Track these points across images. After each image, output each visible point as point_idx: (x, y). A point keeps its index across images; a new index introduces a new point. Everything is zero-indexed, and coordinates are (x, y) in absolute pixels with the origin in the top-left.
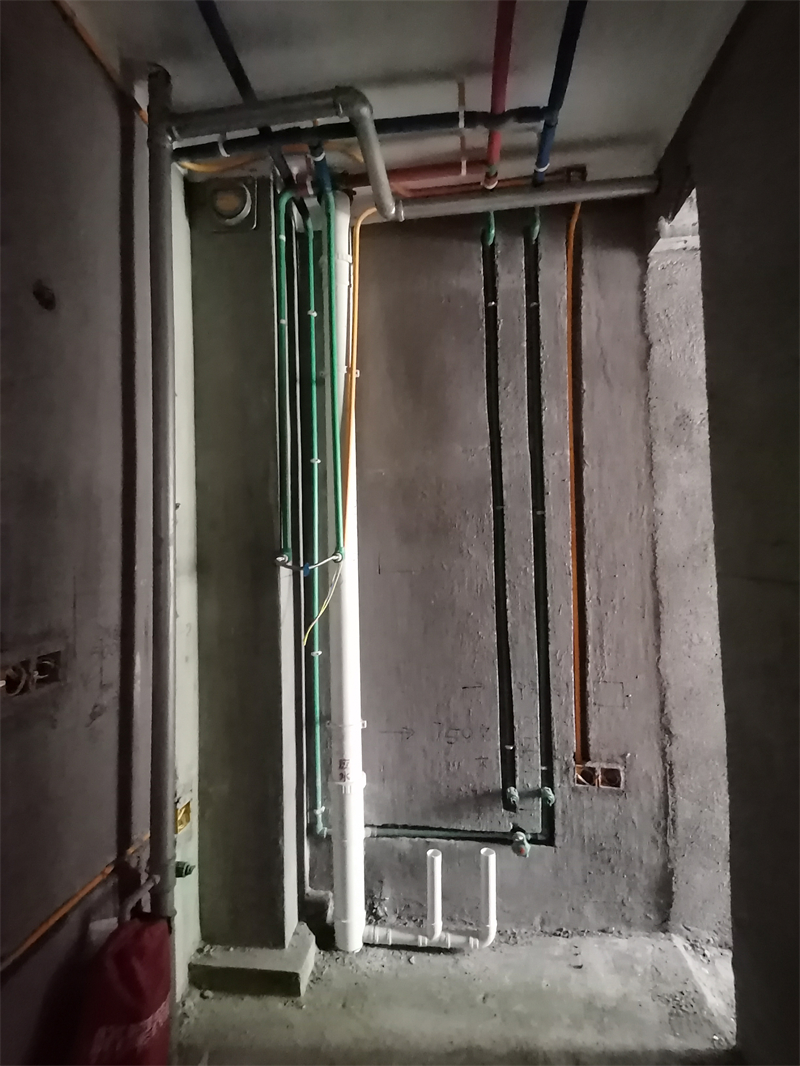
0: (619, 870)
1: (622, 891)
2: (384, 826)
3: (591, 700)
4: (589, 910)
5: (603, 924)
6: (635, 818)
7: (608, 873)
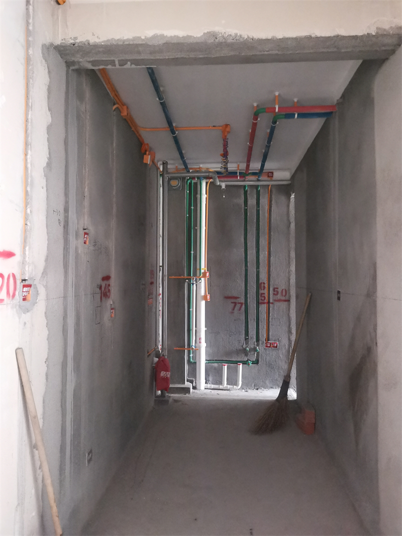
0: (276, 370)
1: (277, 376)
2: (210, 360)
3: (270, 324)
4: (267, 382)
5: (271, 386)
6: (281, 356)
7: (273, 371)
